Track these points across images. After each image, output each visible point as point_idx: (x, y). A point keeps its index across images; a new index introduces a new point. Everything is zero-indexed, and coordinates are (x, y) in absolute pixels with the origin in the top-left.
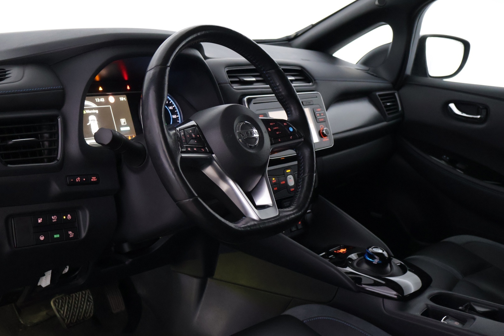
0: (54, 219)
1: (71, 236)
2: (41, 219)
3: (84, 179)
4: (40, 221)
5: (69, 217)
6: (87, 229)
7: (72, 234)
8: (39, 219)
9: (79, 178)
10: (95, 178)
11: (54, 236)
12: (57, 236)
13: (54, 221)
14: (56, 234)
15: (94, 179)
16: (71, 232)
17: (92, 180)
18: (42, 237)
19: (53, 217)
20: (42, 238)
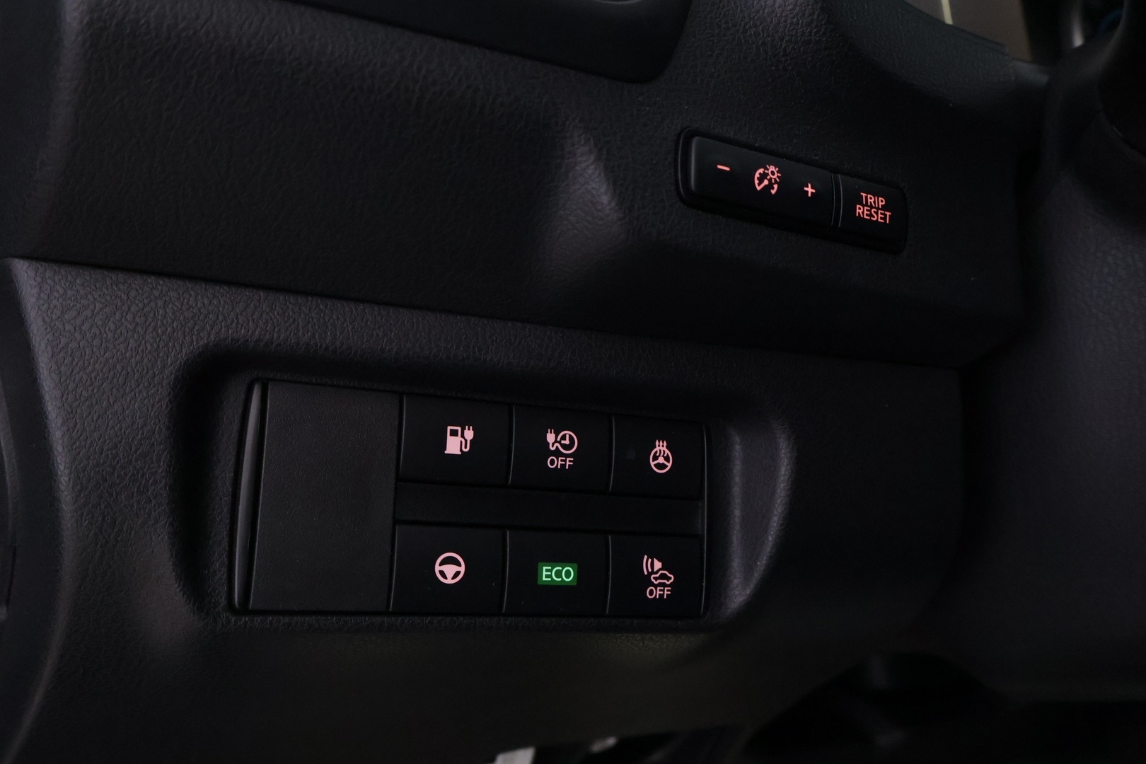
0: (557, 453)
1: (654, 593)
2: (469, 434)
3: (810, 190)
4: (454, 446)
5: (661, 460)
6: (762, 563)
7: (663, 577)
8: (454, 433)
9: (772, 168)
10: (882, 202)
11: (536, 573)
12: (558, 574)
13: (559, 462)
14: (557, 558)
15: (872, 208)
16: (658, 565)
17: (859, 210)
18: (458, 564)
19: (551, 437)
20: (450, 570)
